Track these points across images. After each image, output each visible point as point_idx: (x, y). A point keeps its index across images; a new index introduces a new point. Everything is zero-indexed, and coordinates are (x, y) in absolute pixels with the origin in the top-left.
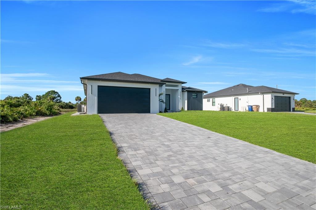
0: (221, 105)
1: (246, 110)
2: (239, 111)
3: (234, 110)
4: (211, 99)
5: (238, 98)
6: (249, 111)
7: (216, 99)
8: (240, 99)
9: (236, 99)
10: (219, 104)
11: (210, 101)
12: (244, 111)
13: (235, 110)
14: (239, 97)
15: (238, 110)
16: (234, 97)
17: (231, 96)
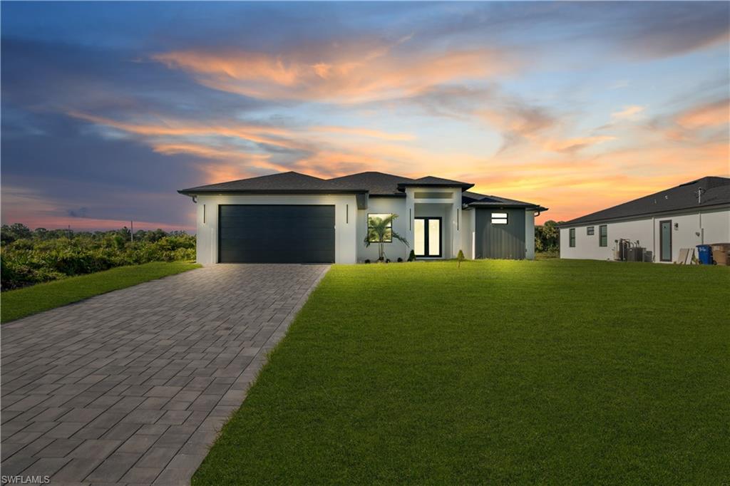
0: (621, 244)
1: (693, 259)
2: (672, 263)
3: (657, 260)
4: (597, 228)
5: (670, 221)
6: (701, 262)
7: (609, 225)
8: (677, 225)
9: (664, 225)
10: (616, 241)
11: (595, 232)
12: (688, 263)
13: (661, 260)
14: (675, 219)
15: (671, 260)
16: (658, 221)
17: (650, 218)
